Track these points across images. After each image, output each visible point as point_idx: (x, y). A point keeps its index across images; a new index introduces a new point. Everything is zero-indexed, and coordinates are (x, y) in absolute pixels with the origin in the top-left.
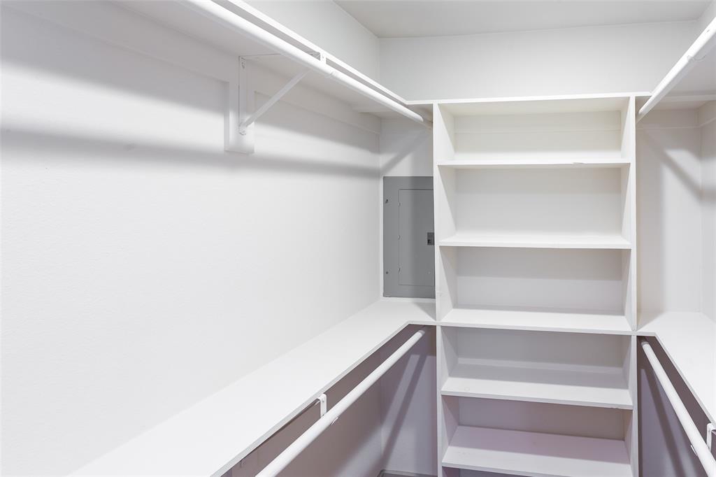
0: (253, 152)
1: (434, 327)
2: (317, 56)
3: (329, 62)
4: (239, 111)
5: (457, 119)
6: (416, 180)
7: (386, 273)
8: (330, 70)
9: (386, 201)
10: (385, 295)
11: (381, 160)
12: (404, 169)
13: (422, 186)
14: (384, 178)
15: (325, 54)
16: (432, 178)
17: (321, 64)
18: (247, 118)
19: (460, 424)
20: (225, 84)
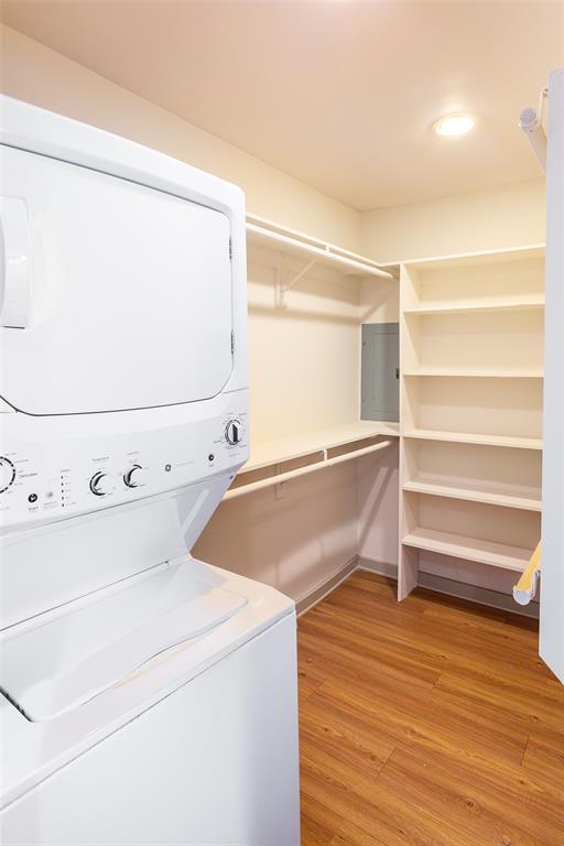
0: (286, 307)
1: (398, 438)
2: (324, 247)
3: (332, 251)
4: (281, 284)
5: (422, 275)
6: (387, 326)
7: (363, 401)
8: (332, 255)
9: (364, 344)
10: (362, 418)
11: (360, 311)
12: (378, 318)
13: (391, 330)
14: (363, 325)
15: (329, 245)
16: (398, 324)
17: (327, 253)
18: (284, 288)
19: (419, 526)
20: (275, 269)
